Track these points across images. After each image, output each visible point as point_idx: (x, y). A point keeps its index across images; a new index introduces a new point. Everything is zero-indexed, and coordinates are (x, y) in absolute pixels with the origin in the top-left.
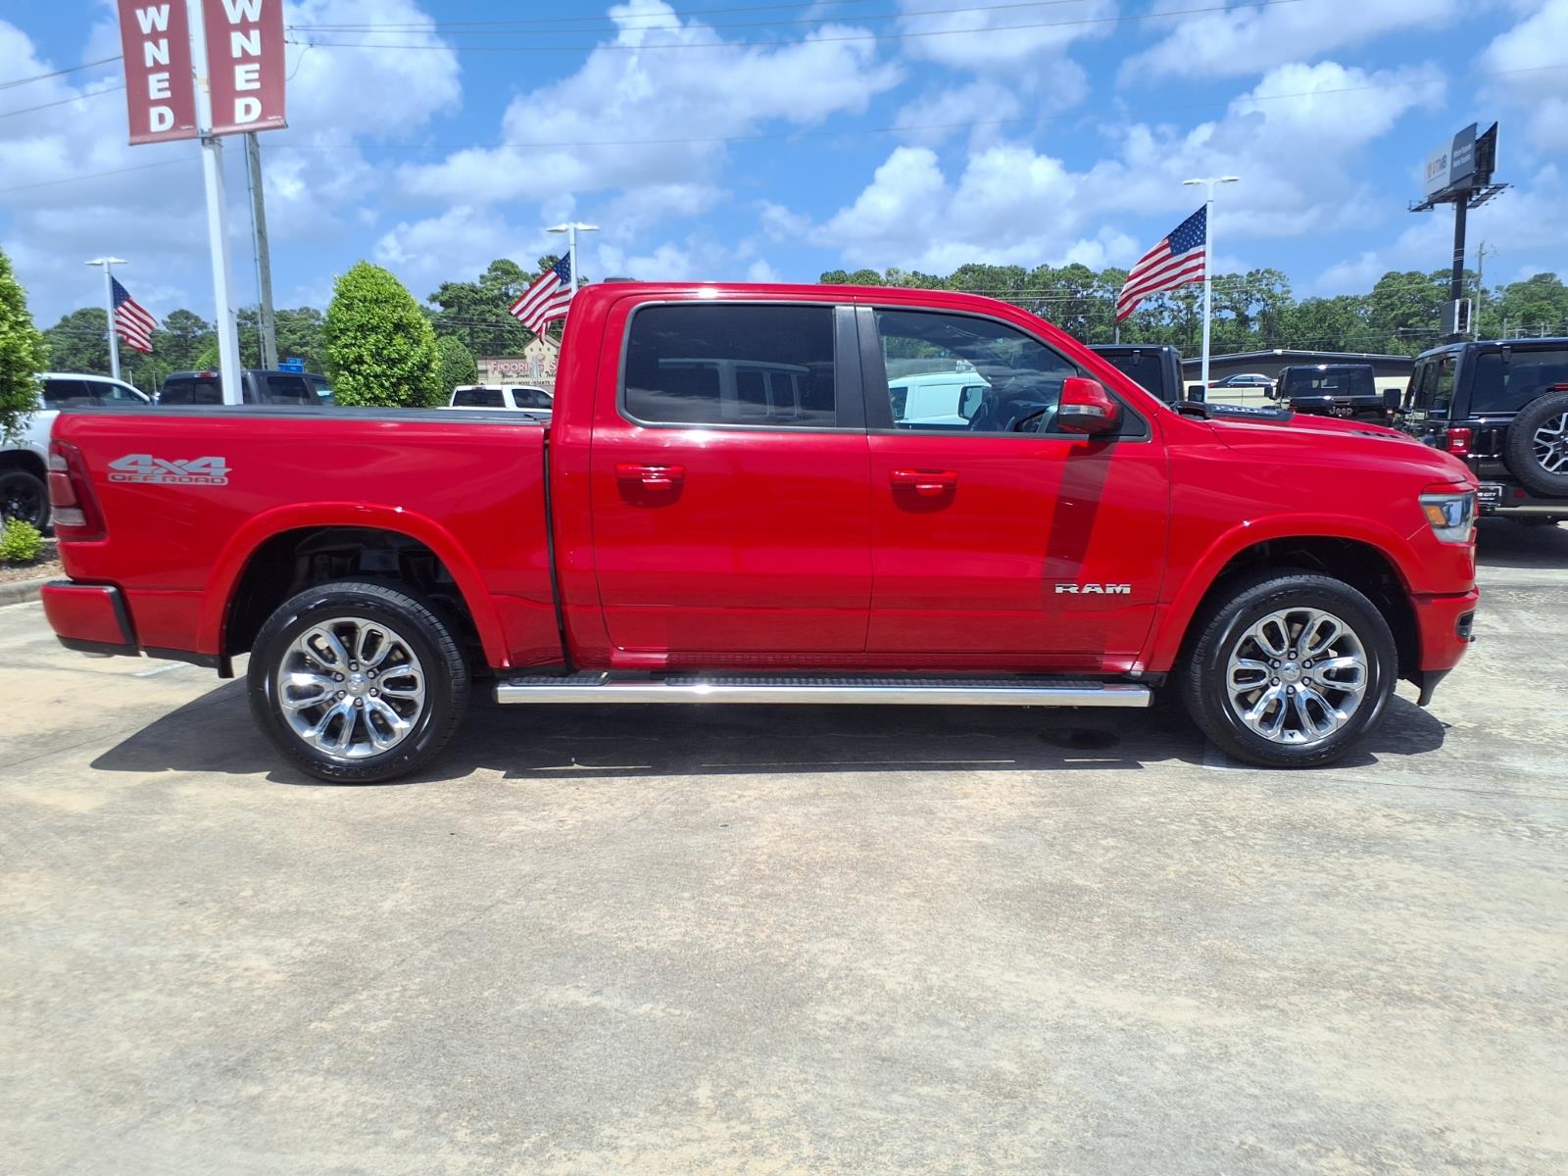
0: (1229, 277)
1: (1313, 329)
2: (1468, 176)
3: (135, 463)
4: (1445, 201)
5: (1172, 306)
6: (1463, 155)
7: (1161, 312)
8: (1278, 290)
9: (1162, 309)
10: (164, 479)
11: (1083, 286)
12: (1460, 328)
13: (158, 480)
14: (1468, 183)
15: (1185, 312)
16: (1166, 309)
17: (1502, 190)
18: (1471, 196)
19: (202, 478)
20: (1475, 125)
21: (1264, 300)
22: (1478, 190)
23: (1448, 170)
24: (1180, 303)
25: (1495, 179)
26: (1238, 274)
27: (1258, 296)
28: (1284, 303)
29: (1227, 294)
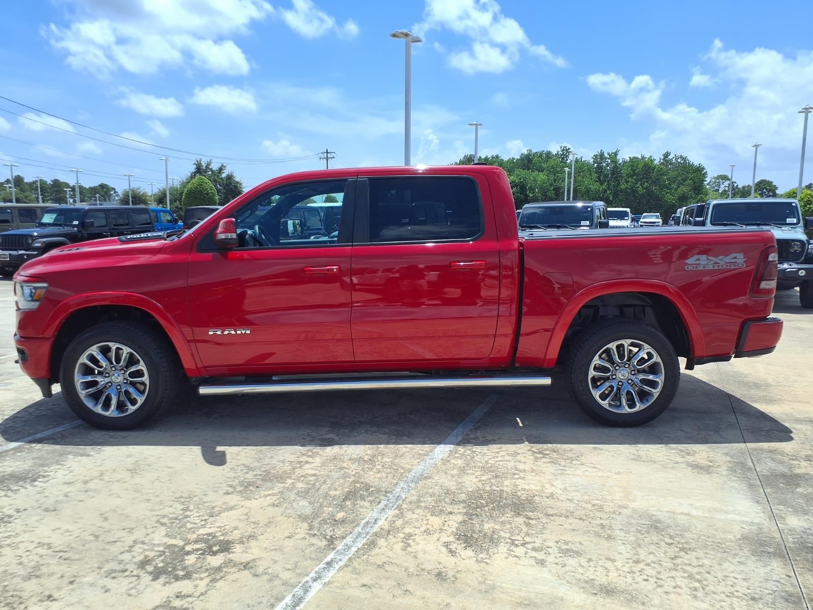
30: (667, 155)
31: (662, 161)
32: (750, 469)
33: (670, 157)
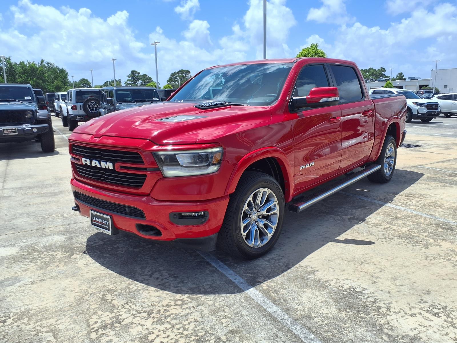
30: (42, 61)
31: (40, 65)
33: (44, 63)
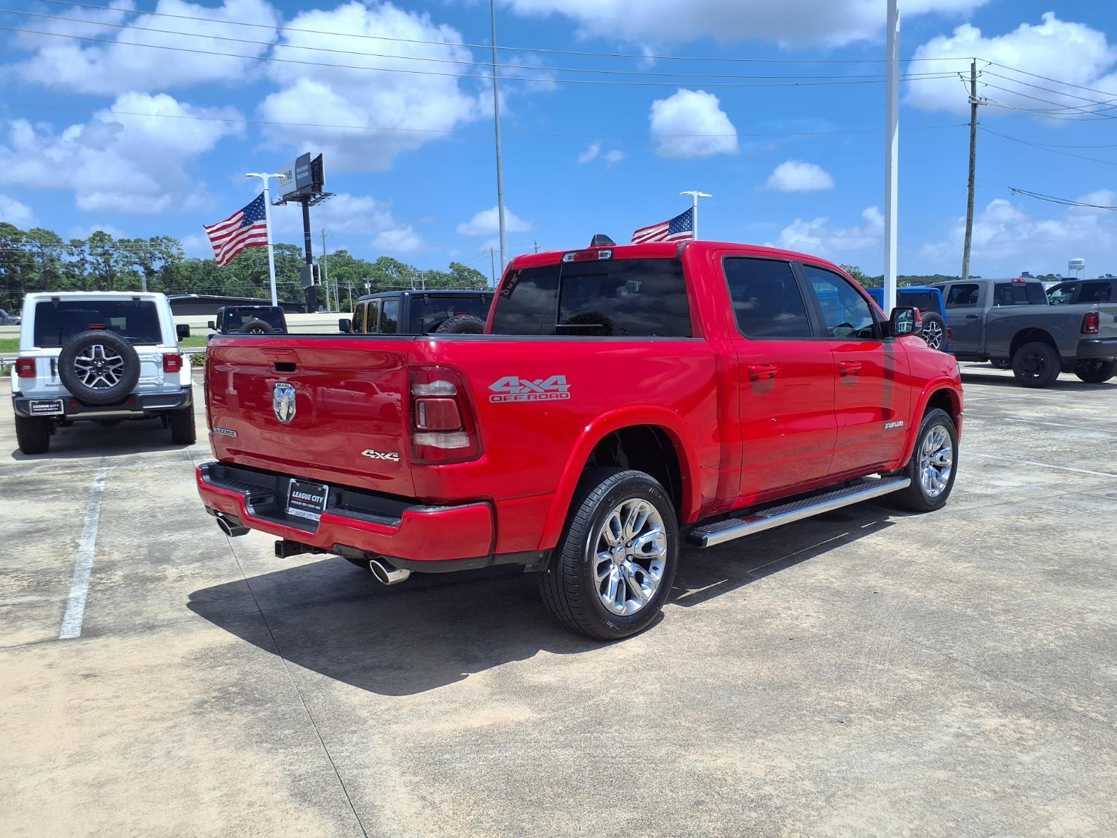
0: (136, 241)
1: (202, 280)
2: (308, 186)
3: (507, 385)
4: (294, 200)
5: (92, 260)
6: (304, 172)
7: (83, 265)
8: (174, 251)
9: (84, 262)
10: (529, 398)
11: (12, 241)
12: (315, 282)
13: (524, 399)
14: (309, 190)
15: (103, 265)
16: (87, 262)
17: (329, 197)
18: (310, 199)
19: (554, 394)
20: (309, 153)
21: (164, 258)
22: (314, 195)
23: (294, 180)
24: (99, 258)
25: (324, 189)
26: (142, 239)
27: (160, 255)
28: (179, 261)
29: (135, 253)
32: (241, 557)
